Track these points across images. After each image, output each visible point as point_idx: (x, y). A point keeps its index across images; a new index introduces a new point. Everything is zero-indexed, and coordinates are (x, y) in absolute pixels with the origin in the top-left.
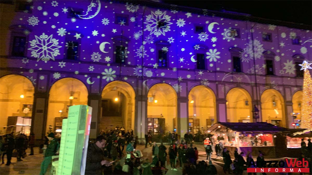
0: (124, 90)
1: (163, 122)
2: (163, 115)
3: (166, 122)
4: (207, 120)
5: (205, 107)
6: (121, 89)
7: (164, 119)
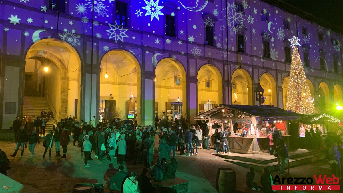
0: (56, 57)
1: (114, 105)
2: (113, 96)
3: (117, 105)
4: (166, 103)
5: (165, 87)
6: (52, 55)
7: (115, 101)
